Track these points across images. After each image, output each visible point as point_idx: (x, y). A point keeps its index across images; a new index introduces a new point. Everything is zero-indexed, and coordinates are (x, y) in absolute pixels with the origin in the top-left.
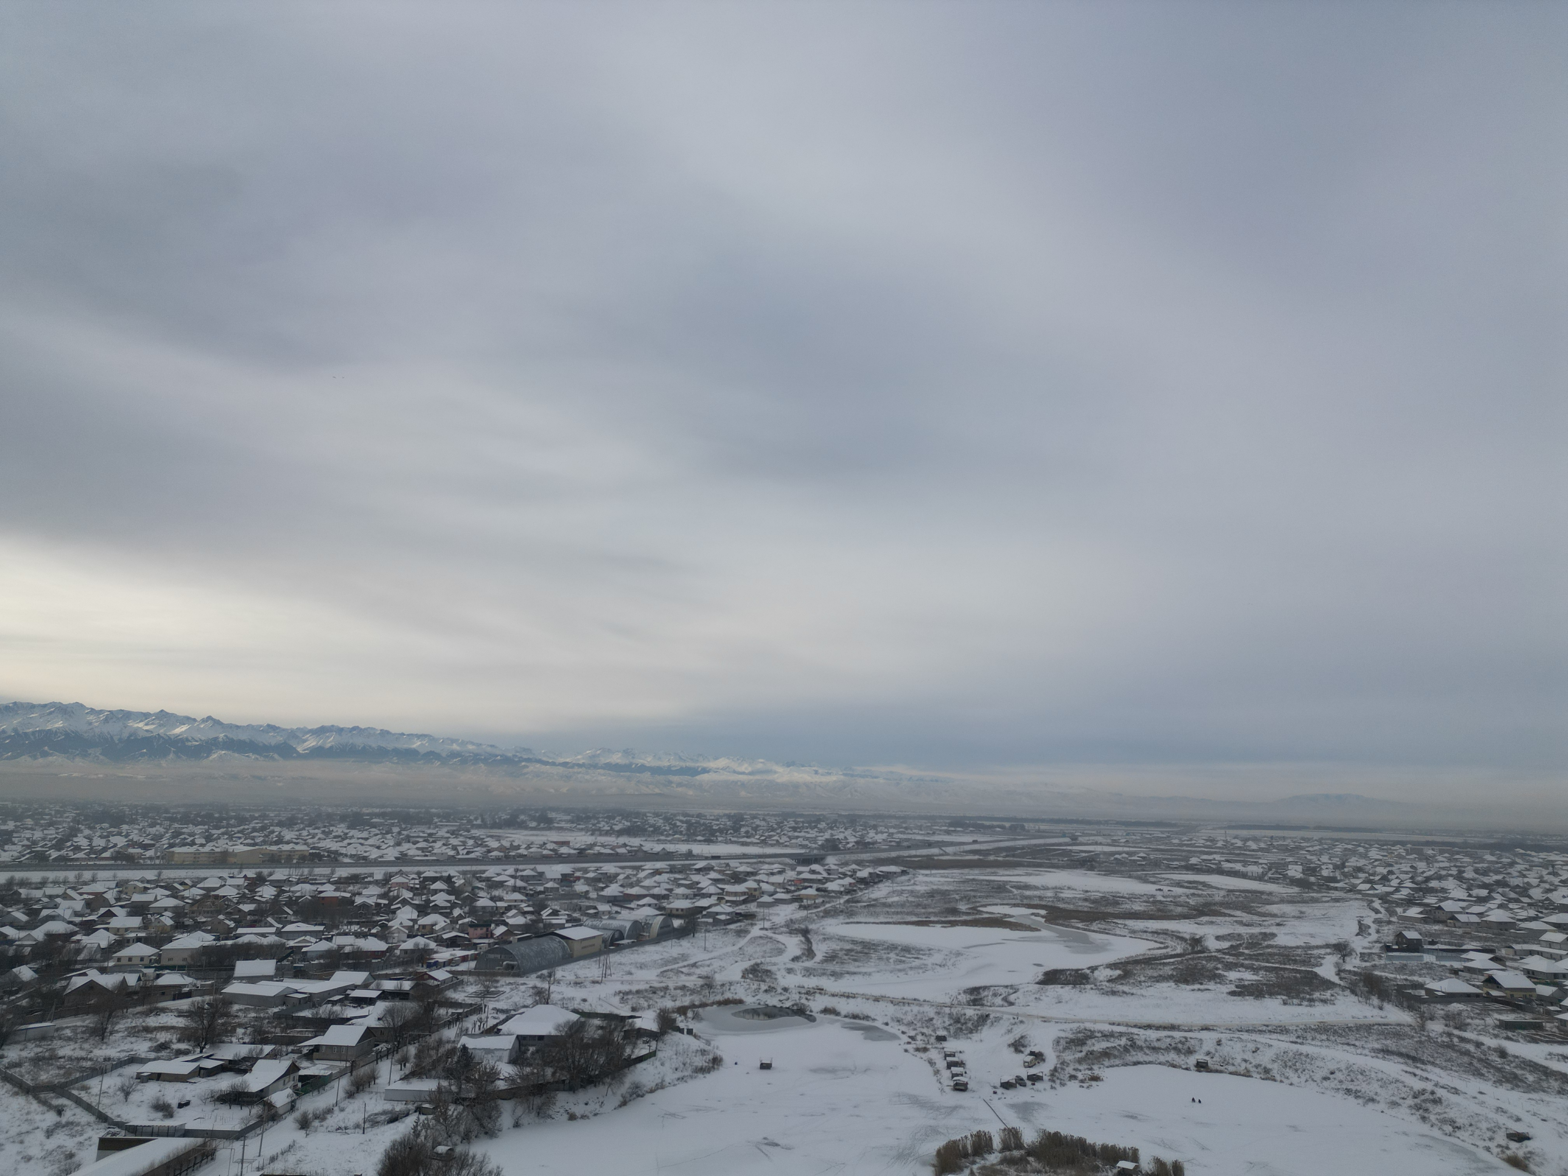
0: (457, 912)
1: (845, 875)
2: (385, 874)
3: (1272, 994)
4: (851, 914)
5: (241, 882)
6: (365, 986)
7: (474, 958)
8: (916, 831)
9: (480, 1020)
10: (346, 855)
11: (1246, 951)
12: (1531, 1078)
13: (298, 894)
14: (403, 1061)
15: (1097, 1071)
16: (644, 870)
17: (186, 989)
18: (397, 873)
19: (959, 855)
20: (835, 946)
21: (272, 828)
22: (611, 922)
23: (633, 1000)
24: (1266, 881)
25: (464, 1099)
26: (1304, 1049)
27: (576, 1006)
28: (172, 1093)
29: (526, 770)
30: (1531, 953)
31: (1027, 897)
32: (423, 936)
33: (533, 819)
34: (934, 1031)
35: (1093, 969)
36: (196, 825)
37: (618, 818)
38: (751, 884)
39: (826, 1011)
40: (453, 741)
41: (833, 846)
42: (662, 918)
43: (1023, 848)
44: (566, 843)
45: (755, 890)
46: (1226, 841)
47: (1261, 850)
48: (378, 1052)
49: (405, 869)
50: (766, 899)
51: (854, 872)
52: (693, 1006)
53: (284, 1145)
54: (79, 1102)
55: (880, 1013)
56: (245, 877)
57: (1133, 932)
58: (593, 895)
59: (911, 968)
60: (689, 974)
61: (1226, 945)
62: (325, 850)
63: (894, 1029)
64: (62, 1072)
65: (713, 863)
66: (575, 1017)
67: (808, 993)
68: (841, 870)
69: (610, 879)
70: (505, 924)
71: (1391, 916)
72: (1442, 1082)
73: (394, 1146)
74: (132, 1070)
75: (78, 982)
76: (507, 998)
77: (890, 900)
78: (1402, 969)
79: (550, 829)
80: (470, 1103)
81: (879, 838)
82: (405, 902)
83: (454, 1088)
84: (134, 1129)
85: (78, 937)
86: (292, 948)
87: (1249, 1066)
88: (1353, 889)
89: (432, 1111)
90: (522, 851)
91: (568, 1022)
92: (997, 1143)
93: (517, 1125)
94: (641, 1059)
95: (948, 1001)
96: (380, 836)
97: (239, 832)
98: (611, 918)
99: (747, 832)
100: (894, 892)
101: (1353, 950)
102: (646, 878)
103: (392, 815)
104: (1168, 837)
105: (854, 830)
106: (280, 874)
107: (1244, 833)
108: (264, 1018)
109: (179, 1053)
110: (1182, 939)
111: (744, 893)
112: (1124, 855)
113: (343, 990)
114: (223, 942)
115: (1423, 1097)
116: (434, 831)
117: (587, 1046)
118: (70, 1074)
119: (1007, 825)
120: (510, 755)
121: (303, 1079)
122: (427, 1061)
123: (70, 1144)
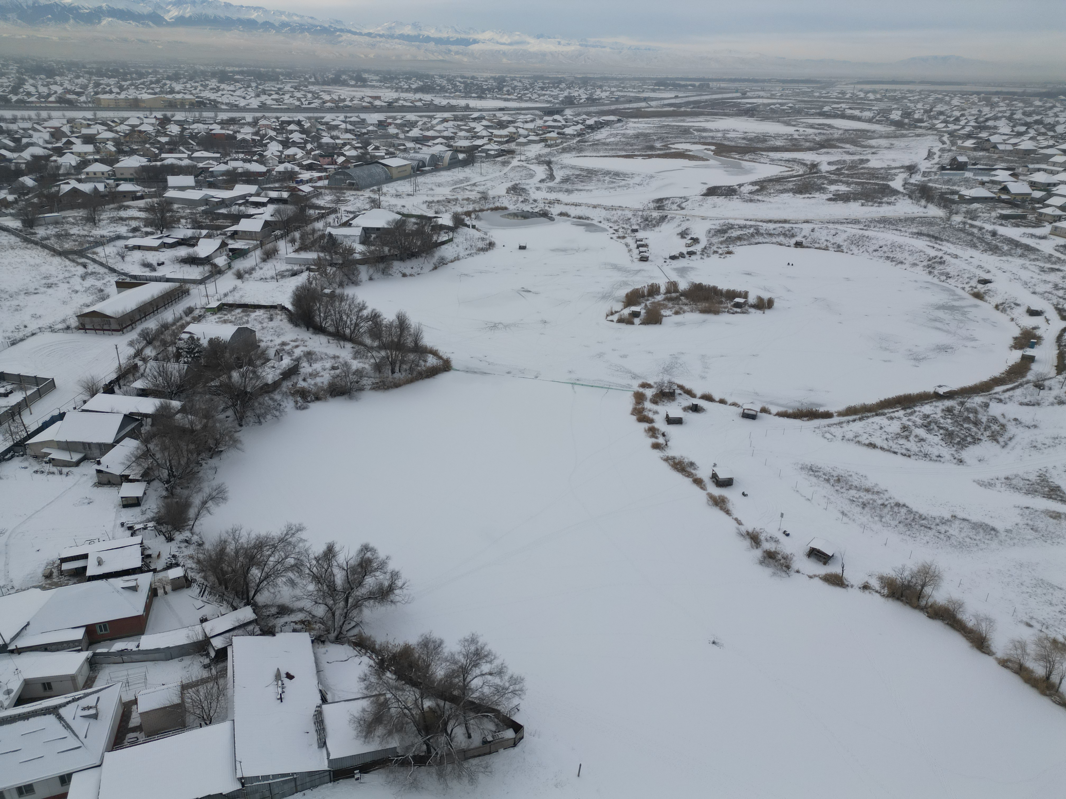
0: (309, 146)
1: (578, 123)
2: (254, 118)
3: (855, 199)
4: (580, 150)
5: (153, 121)
6: (258, 194)
7: (327, 178)
8: (631, 90)
9: (337, 218)
10: (223, 103)
11: (846, 172)
12: (1006, 248)
13: (196, 131)
14: (293, 241)
15: (731, 248)
16: (435, 118)
17: (139, 194)
18: (262, 118)
19: (659, 107)
20: (568, 172)
21: (164, 81)
22: (416, 155)
23: (436, 207)
24: (874, 123)
25: (336, 264)
26: (866, 233)
27: (399, 210)
28: (152, 257)
29: (340, 39)
30: (1039, 170)
31: (703, 137)
32: (289, 162)
33: (352, 78)
34: (631, 226)
35: (740, 186)
36: (109, 77)
37: (414, 79)
38: (511, 129)
39: (561, 214)
40: (282, 13)
41: (570, 101)
42: (450, 153)
43: (706, 101)
44: (378, 98)
45: (515, 133)
46: (853, 94)
47: (877, 100)
48: (276, 236)
49: (267, 115)
50: (522, 140)
51: (584, 120)
52: (475, 211)
53: (231, 288)
54: (94, 261)
55: (596, 215)
56: (155, 117)
57: (773, 160)
58: (401, 136)
59: (619, 186)
60: (471, 191)
61: (833, 168)
62: (206, 99)
63: (605, 225)
64: (77, 243)
65: (484, 114)
66: (399, 217)
67: (550, 203)
68: (575, 119)
69: (413, 124)
70: (344, 155)
71: (953, 146)
72: (949, 251)
73: (297, 289)
74: (121, 243)
75: (65, 188)
76: (353, 204)
77: (608, 140)
78: (948, 182)
79: (364, 86)
80: (341, 267)
81: (604, 95)
82: (271, 139)
83: (327, 257)
84: (135, 277)
85: (54, 158)
86: (202, 168)
87: (829, 244)
88: (932, 128)
89: (317, 270)
90: (347, 103)
91: (395, 220)
92: (663, 289)
93: (371, 279)
94: (443, 243)
95: (641, 207)
96: (243, 89)
97: (141, 84)
98: (416, 152)
99: (508, 91)
100: (611, 135)
101: (919, 170)
102: (437, 124)
103: (249, 73)
104: (812, 91)
105: (586, 90)
106: (179, 116)
107: (867, 87)
108: (196, 213)
109: (147, 234)
110: (805, 165)
111: (506, 136)
112: (778, 106)
113: (244, 197)
114: (154, 163)
115: (934, 261)
116: (282, 86)
117: (409, 235)
118: (83, 245)
119: (697, 84)
120: (327, 26)
121: (232, 250)
122: (308, 242)
123: (99, 284)
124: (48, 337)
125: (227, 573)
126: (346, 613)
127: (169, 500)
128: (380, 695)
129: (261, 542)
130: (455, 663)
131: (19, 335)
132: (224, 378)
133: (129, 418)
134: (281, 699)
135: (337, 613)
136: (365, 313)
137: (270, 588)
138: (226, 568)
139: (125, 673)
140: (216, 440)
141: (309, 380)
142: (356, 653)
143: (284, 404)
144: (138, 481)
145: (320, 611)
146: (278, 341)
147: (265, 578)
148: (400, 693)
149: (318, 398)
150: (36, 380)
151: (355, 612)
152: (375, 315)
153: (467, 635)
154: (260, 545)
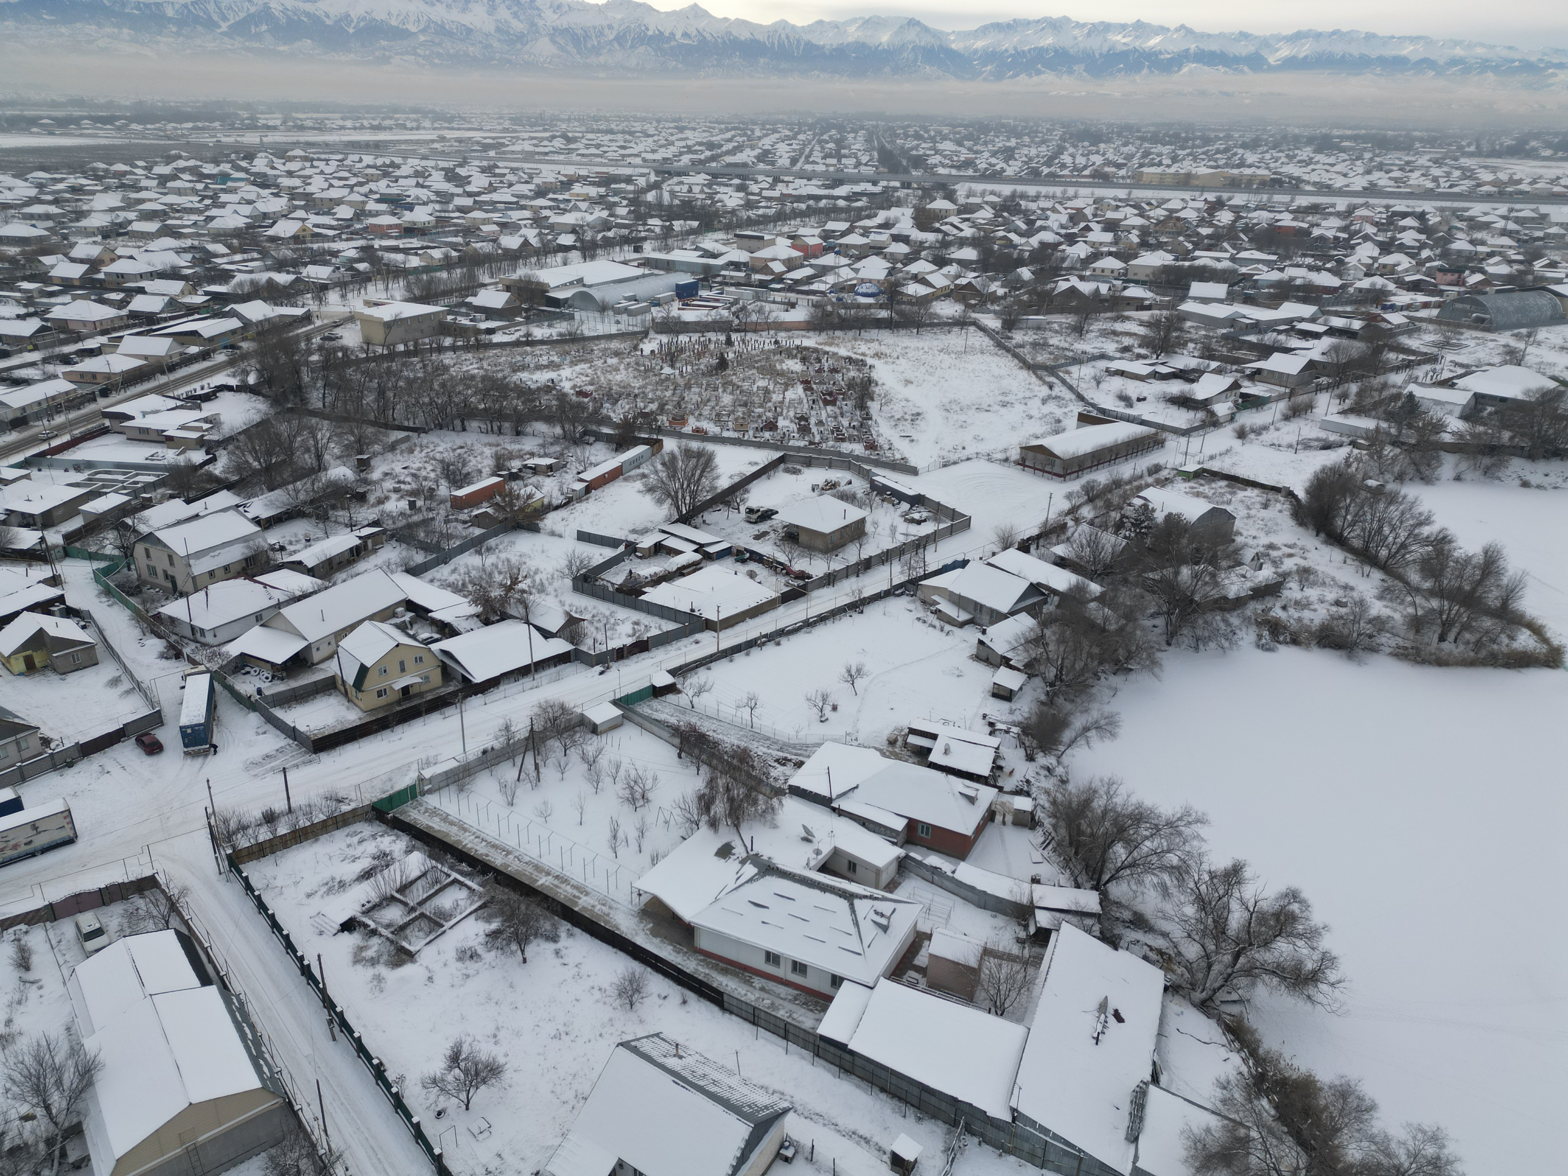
0: (1425, 253)
2: (1349, 206)
5: (1201, 205)
6: (1313, 320)
7: (1438, 305)
9: (1434, 371)
10: (1309, 183)
13: (1255, 221)
14: (1343, 397)
17: (1147, 303)
18: (1362, 205)
21: (1235, 150)
25: (1403, 444)
27: (1556, 373)
28: (1133, 389)
29: (1552, 80)
32: (1381, 275)
33: (1548, 145)
36: (1165, 144)
40: (1456, 43)
48: (1318, 385)
49: (1372, 201)
53: (1223, 449)
54: (1064, 382)
56: (1206, 200)
62: (1287, 176)
64: (1052, 357)
66: (1552, 385)
70: (1482, 271)
73: (1323, 470)
74: (1103, 364)
75: (1063, 286)
76: (1470, 353)
80: (1410, 449)
82: (1366, 238)
83: (1393, 431)
84: (1103, 411)
85: (1063, 247)
86: (1244, 274)
89: (1367, 448)
90: (1524, 187)
91: (1542, 389)
93: (1458, 478)
96: (1348, 163)
97: (1203, 153)
103: (1365, 139)
106: (1239, 199)
108: (1213, 337)
109: (1139, 357)
113: (1290, 321)
114: (1181, 263)
116: (1413, 159)
117: (1561, 418)
118: (1058, 360)
120: (1533, 59)
121: (1244, 396)
122: (1368, 401)
123: (1058, 412)
124: (980, 467)
125: (1083, 833)
126: (1230, 975)
127: (1045, 708)
128: (1241, 1124)
129: (1141, 814)
130: (1389, 1155)
131: (953, 457)
132: (1168, 572)
133: (1035, 589)
134: (1097, 1039)
135: (1216, 968)
136: (1426, 531)
137: (1132, 883)
138: (1084, 826)
139: (930, 896)
140: (1129, 652)
141: (1291, 611)
142: (1225, 1042)
143: (1240, 634)
144: (1018, 670)
145: (1192, 951)
146: (1264, 540)
147: (1130, 866)
148: (1275, 1142)
149: (1295, 641)
150: (953, 514)
151: (1243, 981)
152: (1444, 538)
153: (1428, 1124)
154: (1139, 817)
